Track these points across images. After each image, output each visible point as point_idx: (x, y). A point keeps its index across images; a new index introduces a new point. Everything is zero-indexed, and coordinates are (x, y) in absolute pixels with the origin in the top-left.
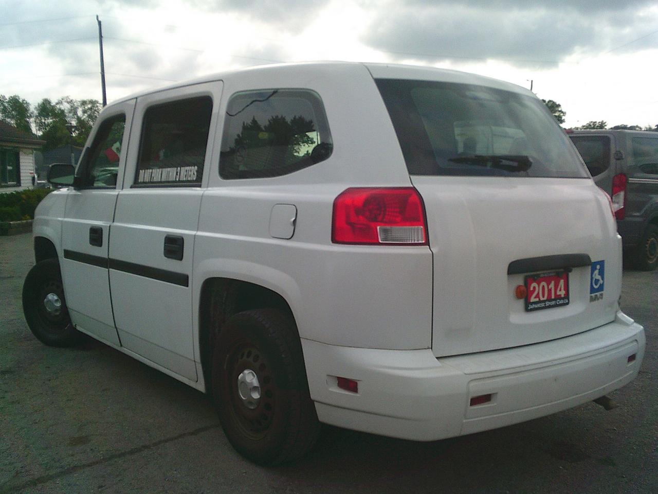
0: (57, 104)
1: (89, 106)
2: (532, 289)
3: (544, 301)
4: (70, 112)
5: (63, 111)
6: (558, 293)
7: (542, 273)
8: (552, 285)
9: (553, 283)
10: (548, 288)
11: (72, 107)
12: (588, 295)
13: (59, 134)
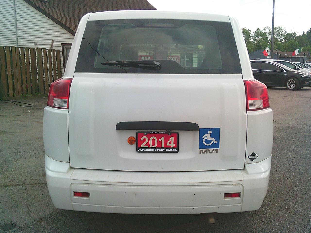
0: (263, 30)
1: (278, 30)
2: (142, 139)
3: (154, 148)
4: (268, 34)
5: (265, 33)
6: (168, 144)
7: (152, 131)
8: (162, 139)
9: (163, 138)
10: (158, 140)
11: (269, 31)
12: (198, 149)
13: (261, 44)
